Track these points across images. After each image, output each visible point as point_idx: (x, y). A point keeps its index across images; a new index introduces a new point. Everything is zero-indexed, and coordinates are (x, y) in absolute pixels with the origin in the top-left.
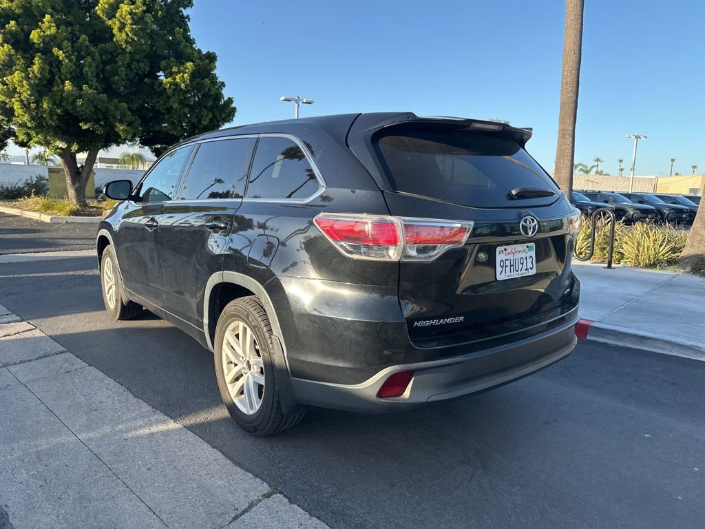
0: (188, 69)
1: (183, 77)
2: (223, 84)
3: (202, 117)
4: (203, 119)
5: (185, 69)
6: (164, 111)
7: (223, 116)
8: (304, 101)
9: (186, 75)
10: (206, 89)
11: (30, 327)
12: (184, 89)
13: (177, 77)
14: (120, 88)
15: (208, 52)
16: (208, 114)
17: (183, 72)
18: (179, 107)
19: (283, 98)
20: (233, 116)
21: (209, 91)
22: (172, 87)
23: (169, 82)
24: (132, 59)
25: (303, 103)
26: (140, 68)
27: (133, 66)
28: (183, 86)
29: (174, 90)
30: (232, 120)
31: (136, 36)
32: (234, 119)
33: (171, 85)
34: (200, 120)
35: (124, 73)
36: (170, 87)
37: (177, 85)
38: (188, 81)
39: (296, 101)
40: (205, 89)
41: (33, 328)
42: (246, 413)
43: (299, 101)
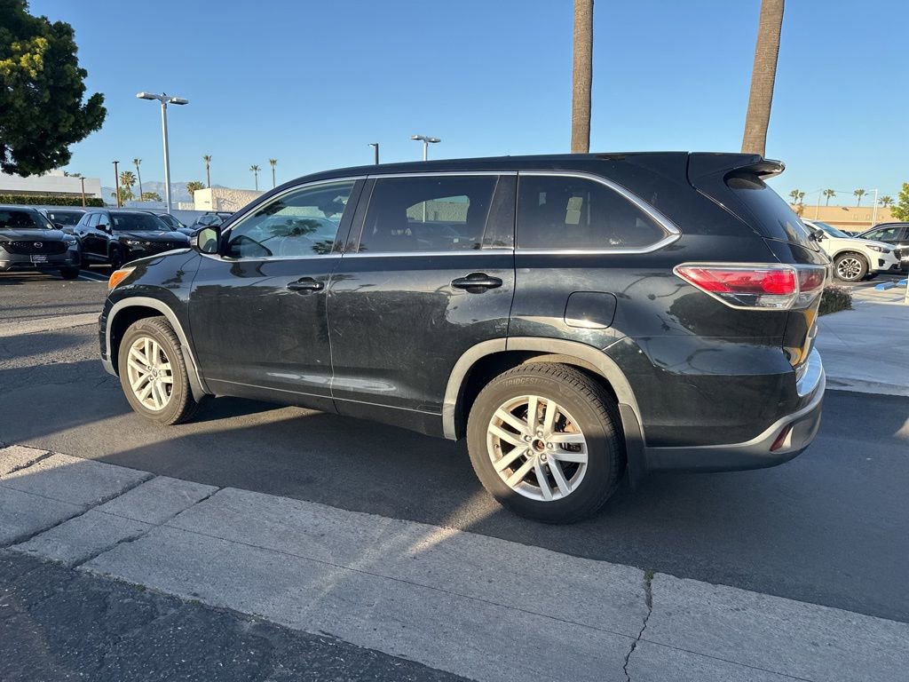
0: (38, 47)
1: (32, 59)
2: (84, 73)
3: (60, 120)
4: (62, 124)
5: (33, 47)
7: (90, 121)
8: (174, 100)
9: (36, 57)
10: (69, 79)
11: (38, 453)
12: (35, 78)
13: (22, 59)
15: (59, 24)
16: (68, 117)
17: (29, 51)
18: (25, 105)
19: (142, 95)
20: (102, 120)
21: (72, 85)
22: (15, 74)
23: (8, 66)
25: (172, 102)
28: (33, 73)
29: (18, 79)
30: (101, 127)
32: (103, 125)
33: (13, 70)
34: (56, 126)
36: (10, 75)
37: (21, 70)
38: (42, 67)
39: (162, 100)
40: (66, 80)
41: (47, 452)
42: (543, 500)
43: (167, 100)
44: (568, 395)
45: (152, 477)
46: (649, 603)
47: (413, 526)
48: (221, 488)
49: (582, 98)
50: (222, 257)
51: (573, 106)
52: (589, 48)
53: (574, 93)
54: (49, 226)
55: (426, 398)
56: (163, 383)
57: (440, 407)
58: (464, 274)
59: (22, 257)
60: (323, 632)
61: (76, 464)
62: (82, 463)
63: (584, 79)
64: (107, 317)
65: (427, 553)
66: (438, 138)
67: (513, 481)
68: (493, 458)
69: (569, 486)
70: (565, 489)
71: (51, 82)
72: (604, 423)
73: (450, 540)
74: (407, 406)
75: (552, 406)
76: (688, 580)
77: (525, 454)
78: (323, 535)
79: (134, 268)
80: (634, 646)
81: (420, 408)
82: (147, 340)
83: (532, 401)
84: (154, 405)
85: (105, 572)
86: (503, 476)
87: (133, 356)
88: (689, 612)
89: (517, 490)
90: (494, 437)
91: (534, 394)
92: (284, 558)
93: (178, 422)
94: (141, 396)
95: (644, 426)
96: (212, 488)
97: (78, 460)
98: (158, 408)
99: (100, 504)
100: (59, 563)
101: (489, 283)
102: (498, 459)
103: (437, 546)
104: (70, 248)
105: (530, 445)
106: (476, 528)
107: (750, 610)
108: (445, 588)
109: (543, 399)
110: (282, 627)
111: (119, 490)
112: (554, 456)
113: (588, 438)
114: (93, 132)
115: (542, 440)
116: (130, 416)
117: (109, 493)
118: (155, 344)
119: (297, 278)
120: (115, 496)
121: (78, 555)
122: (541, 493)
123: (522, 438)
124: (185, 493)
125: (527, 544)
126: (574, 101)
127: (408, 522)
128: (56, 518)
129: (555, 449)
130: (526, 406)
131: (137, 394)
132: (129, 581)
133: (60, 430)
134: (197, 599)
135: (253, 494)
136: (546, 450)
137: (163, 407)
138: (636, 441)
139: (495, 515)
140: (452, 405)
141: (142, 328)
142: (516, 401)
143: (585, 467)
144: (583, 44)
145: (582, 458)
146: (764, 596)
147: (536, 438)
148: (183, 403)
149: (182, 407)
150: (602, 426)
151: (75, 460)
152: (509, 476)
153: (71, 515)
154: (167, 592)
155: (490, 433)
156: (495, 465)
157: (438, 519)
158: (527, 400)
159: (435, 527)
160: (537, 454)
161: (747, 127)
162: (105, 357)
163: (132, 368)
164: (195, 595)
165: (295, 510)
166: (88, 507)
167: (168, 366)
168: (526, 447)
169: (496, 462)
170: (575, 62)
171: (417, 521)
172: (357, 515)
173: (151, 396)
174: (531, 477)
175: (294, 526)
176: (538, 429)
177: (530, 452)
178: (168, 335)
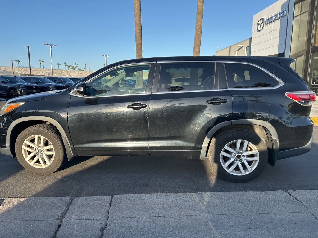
42: (242, 175)
46: (298, 200)
48: (113, 196)
53: (136, 32)
55: (194, 145)
56: (46, 155)
57: (200, 148)
61: (24, 201)
64: (8, 127)
67: (230, 171)
68: (222, 164)
69: (252, 168)
70: (251, 170)
74: (185, 149)
75: (246, 142)
76: (297, 190)
77: (234, 161)
78: (179, 205)
79: (25, 102)
80: (313, 215)
82: (37, 136)
83: (239, 142)
84: (41, 166)
86: (226, 170)
87: (26, 144)
88: (310, 200)
89: (232, 173)
90: (223, 156)
91: (240, 139)
92: (178, 218)
94: (32, 163)
95: (280, 145)
96: (108, 197)
98: (44, 167)
99: (64, 217)
101: (223, 101)
102: (224, 164)
108: (243, 213)
109: (243, 140)
111: (65, 208)
112: (245, 159)
113: (259, 152)
115: (240, 154)
118: (42, 138)
119: (132, 103)
120: (66, 212)
122: (241, 173)
123: (233, 155)
125: (246, 191)
126: (136, 36)
127: (201, 193)
129: (245, 157)
131: (29, 162)
135: (130, 195)
136: (242, 158)
137: (47, 166)
140: (206, 147)
141: (34, 130)
143: (258, 162)
145: (257, 158)
147: (238, 154)
148: (61, 162)
151: (21, 199)
152: (229, 169)
153: (57, 226)
155: (221, 154)
156: (223, 166)
158: (237, 141)
160: (239, 160)
162: (5, 147)
163: (25, 150)
165: (156, 198)
166: (60, 220)
167: (51, 147)
168: (235, 158)
173: (38, 161)
174: (237, 168)
175: (163, 204)
177: (236, 160)
178: (51, 132)
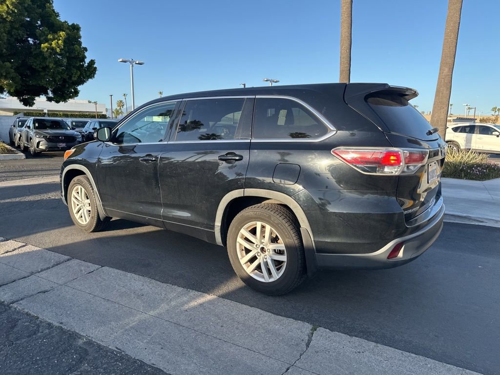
0: (61, 36)
1: (57, 43)
2: (86, 49)
3: (72, 74)
4: (73, 76)
5: (59, 37)
6: (40, 70)
7: (88, 74)
8: (137, 62)
9: (60, 42)
10: (76, 53)
12: (60, 53)
13: (53, 43)
14: (3, 51)
15: (73, 24)
16: (77, 72)
17: (57, 39)
18: (54, 66)
19: (121, 60)
20: (95, 73)
21: (78, 55)
22: (49, 50)
23: (46, 47)
24: (12, 28)
25: (136, 64)
26: (19, 35)
27: (13, 33)
28: (58, 50)
29: (51, 53)
30: (94, 77)
31: (16, 8)
32: (95, 76)
33: (48, 49)
34: (70, 77)
35: (6, 38)
36: (47, 51)
37: (52, 49)
38: (62, 47)
39: (130, 62)
40: (75, 53)
41: (24, 244)
42: (265, 282)
43: (133, 62)
44: (276, 222)
45: (71, 259)
46: (308, 345)
47: (193, 293)
48: (102, 267)
49: (346, 55)
50: (113, 143)
51: (341, 60)
52: (350, 27)
53: (341, 53)
54: (69, 128)
55: (206, 222)
56: (87, 210)
57: (213, 227)
58: (224, 153)
59: (54, 144)
60: (117, 348)
61: (36, 251)
62: (39, 250)
63: (347, 45)
64: (62, 174)
65: (195, 308)
66: (278, 80)
67: (249, 270)
68: (239, 256)
69: (278, 274)
70: (276, 276)
71: (68, 54)
72: (295, 238)
73: (210, 302)
74: (198, 226)
75: (268, 228)
76: (337, 333)
77: (256, 255)
78: (143, 295)
79: (75, 149)
80: (288, 369)
81: (204, 227)
82: (79, 187)
83: (259, 225)
84: (83, 221)
85: (23, 308)
86: (245, 267)
87: (74, 195)
88: (329, 352)
89: (252, 275)
90: (240, 244)
91: (259, 221)
92: (117, 306)
93: (94, 231)
94: (77, 216)
95: (314, 241)
96: (97, 266)
97: (38, 249)
98: (84, 223)
99: (39, 272)
100: (3, 302)
101: (237, 158)
102: (243, 257)
103: (201, 305)
104: (77, 140)
105: (259, 250)
106: (226, 296)
107: (367, 353)
108: (195, 328)
109: (264, 224)
110: (97, 344)
111: (51, 265)
112: (270, 256)
113: (286, 247)
114: (90, 80)
115: (265, 247)
116: (72, 227)
117: (45, 267)
118: (83, 189)
119: (144, 155)
120: (48, 269)
121: (14, 298)
122: (263, 277)
123: (255, 246)
124: (83, 268)
125: (251, 306)
127: (191, 290)
128: (13, 278)
129: (271, 253)
130: (256, 228)
131: (76, 215)
132: (33, 314)
133: (36, 233)
134: (61, 325)
135: (116, 271)
136: (267, 253)
137: (87, 222)
138: (311, 250)
139: (240, 289)
140: (219, 226)
141: (77, 181)
142: (251, 225)
143: (286, 264)
144: (346, 25)
145: (284, 258)
146: (379, 345)
147: (262, 246)
148: (95, 221)
149: (95, 223)
150: (293, 241)
151: (36, 249)
152: (249, 266)
153: (22, 277)
154: (47, 320)
155: (238, 242)
156: (241, 261)
157: (207, 290)
158: (256, 224)
159: (204, 294)
160: (263, 255)
161: (440, 70)
162: (62, 195)
163: (74, 201)
164: (61, 323)
165: (134, 281)
166: (32, 273)
167: (88, 201)
168: (257, 251)
169: (241, 259)
170: (342, 35)
171: (196, 290)
172: (165, 285)
173: (82, 217)
174: (259, 268)
175: (130, 289)
176: (263, 241)
177: (259, 254)
178: (88, 184)
